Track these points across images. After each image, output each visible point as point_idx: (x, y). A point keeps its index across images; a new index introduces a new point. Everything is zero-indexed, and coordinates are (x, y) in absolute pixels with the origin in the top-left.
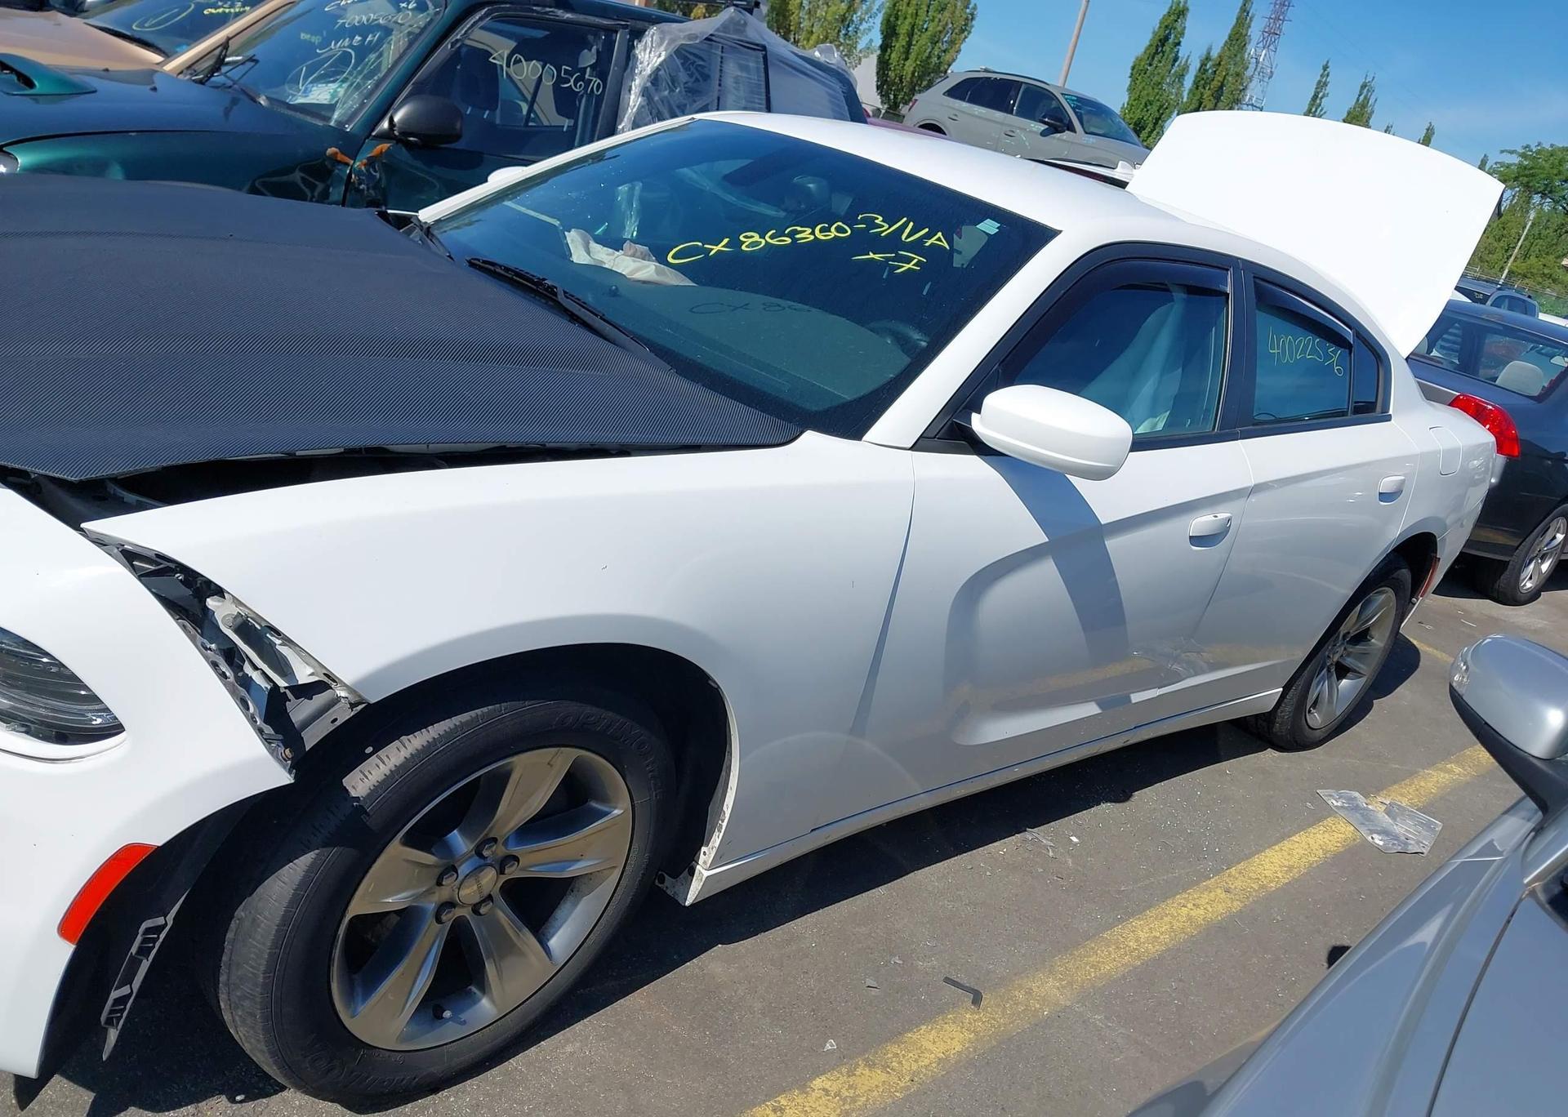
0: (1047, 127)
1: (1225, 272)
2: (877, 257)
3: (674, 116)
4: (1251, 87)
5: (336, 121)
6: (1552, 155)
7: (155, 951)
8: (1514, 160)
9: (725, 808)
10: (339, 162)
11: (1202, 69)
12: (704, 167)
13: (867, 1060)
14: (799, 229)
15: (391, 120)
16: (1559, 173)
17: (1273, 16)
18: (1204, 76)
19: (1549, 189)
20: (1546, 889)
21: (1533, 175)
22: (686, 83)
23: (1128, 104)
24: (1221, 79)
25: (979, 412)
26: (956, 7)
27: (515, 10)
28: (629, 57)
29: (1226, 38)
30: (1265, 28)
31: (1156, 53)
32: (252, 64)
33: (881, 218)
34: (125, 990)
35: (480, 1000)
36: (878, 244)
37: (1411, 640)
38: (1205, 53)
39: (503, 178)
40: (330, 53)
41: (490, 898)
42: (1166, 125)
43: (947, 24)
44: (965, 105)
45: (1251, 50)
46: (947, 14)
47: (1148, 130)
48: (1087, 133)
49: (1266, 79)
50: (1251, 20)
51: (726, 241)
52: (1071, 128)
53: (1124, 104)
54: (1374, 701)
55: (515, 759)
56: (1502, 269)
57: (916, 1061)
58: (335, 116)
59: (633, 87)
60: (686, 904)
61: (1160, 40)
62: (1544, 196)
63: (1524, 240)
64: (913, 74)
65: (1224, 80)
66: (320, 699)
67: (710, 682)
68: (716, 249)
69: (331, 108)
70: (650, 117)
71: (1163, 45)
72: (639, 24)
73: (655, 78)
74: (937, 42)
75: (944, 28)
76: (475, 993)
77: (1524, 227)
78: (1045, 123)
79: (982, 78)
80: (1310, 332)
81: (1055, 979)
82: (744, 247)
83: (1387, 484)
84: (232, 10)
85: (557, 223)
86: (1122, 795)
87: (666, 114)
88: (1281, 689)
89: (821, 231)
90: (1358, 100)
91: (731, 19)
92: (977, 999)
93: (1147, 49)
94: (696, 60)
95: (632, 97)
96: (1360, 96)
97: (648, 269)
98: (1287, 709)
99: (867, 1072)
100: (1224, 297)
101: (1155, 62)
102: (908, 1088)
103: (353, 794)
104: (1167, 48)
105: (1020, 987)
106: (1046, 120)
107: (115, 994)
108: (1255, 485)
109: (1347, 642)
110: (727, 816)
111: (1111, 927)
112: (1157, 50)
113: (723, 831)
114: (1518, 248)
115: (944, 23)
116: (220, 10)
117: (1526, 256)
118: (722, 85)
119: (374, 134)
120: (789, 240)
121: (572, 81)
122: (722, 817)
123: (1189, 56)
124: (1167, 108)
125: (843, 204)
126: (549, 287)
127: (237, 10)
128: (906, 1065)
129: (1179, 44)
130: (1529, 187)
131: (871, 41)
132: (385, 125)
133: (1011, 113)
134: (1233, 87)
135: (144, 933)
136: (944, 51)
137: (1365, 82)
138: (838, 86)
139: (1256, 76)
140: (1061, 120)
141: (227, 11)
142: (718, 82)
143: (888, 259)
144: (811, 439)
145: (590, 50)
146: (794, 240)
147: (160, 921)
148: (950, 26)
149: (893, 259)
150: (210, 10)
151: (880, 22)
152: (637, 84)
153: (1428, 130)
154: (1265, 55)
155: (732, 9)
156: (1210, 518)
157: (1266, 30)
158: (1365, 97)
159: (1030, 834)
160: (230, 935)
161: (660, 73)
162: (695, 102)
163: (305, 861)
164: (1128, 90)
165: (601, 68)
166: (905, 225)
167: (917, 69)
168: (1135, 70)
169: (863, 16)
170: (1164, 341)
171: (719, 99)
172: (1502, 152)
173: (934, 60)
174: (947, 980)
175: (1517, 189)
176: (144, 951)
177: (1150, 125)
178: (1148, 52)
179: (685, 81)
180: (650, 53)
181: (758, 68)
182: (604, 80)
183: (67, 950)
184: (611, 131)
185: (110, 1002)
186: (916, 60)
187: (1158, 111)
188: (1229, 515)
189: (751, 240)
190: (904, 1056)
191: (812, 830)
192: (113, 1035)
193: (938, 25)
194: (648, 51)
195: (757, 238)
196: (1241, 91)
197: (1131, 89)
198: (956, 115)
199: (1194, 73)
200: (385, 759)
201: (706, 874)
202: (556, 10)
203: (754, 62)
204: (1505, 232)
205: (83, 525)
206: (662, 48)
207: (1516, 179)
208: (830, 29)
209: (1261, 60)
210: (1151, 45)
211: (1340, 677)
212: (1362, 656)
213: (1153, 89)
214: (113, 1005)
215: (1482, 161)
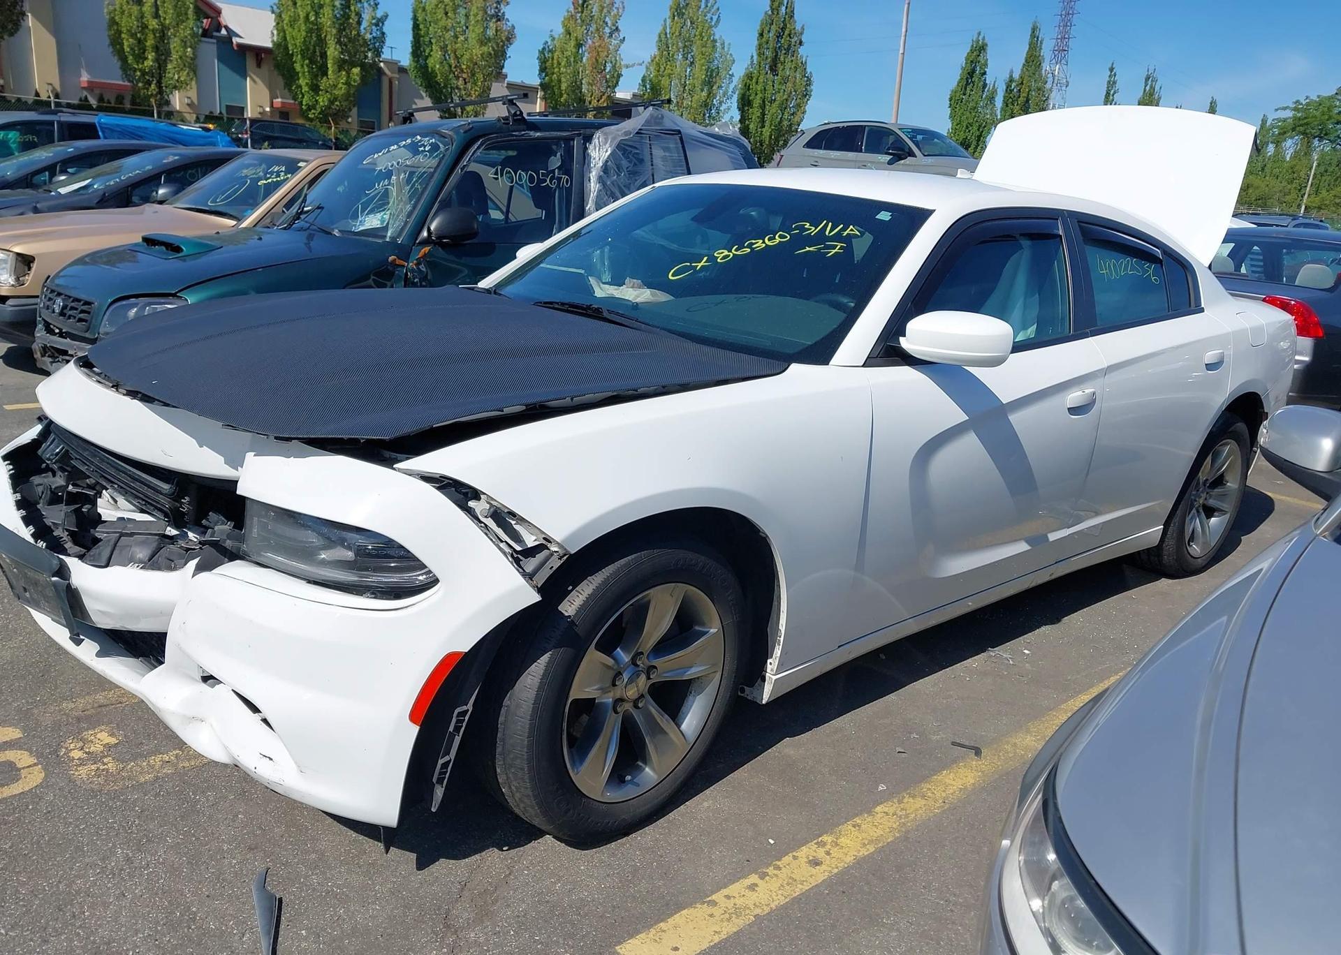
0: (892, 157)
1: (1056, 221)
2: (811, 249)
3: (624, 195)
4: (1052, 98)
5: (390, 238)
6: (1320, 105)
7: (463, 728)
8: (1288, 114)
9: (780, 628)
10: (398, 265)
11: (1009, 90)
12: (650, 226)
13: (909, 794)
14: (754, 241)
15: (429, 229)
16: (1330, 118)
17: (1059, 37)
18: (1011, 95)
19: (1324, 132)
20: (1331, 534)
21: (1307, 124)
22: (627, 168)
23: (952, 129)
24: (1026, 95)
25: (904, 335)
26: (796, 78)
27: (501, 137)
28: (585, 156)
29: (1023, 61)
30: (1055, 47)
31: (967, 84)
32: (320, 210)
33: (808, 224)
34: (447, 758)
35: (644, 769)
36: (811, 240)
37: (1266, 493)
38: (1008, 76)
39: (526, 253)
40: (376, 192)
41: (642, 696)
42: (987, 140)
43: (791, 93)
44: (822, 152)
45: (1046, 66)
46: (789, 85)
47: (973, 146)
48: (925, 156)
49: (1064, 88)
50: (1041, 43)
51: (705, 259)
52: (911, 154)
53: (949, 130)
54: (1242, 538)
55: (651, 591)
56: (1299, 206)
57: (944, 791)
58: (389, 234)
59: (592, 178)
60: (763, 703)
61: (969, 73)
62: (1321, 139)
63: (1313, 179)
64: (770, 137)
65: (1028, 95)
66: (541, 556)
67: (761, 534)
68: (700, 265)
69: (386, 228)
70: (606, 197)
71: (972, 77)
72: (588, 131)
73: (605, 169)
74: (786, 108)
75: (789, 96)
76: (641, 766)
77: (1311, 169)
78: (891, 154)
79: (832, 129)
80: (1128, 255)
81: (1031, 736)
82: (719, 260)
83: (1210, 357)
84: (278, 179)
85: (583, 272)
86: (1054, 617)
87: (618, 194)
88: (1162, 527)
89: (769, 240)
90: (1145, 90)
91: (651, 116)
92: (978, 752)
93: (959, 82)
94: (632, 150)
95: (592, 185)
96: (1145, 87)
97: (646, 294)
98: (1170, 543)
99: (911, 800)
100: (1059, 239)
101: (968, 91)
102: (943, 807)
103: (566, 614)
104: (975, 79)
105: (1008, 743)
106: (891, 151)
107: (441, 762)
108: (1108, 367)
109: (1208, 487)
110: (783, 632)
111: (1066, 701)
112: (968, 81)
113: (781, 644)
114: (1309, 186)
115: (789, 92)
116: (270, 180)
117: (1317, 192)
118: (654, 164)
119: (417, 242)
120: (749, 250)
121: (548, 181)
122: (779, 635)
123: (995, 82)
124: (985, 127)
125: (777, 221)
126: (596, 309)
127: (282, 178)
128: (938, 795)
129: (985, 73)
130: (1306, 134)
131: (732, 117)
132: (425, 234)
133: (861, 151)
134: (1038, 99)
135: (457, 716)
136: (793, 114)
137: (1148, 75)
138: (736, 150)
139: (1055, 87)
140: (903, 150)
141: (275, 180)
142: (650, 163)
143: (820, 249)
144: (795, 368)
145: (556, 156)
146: (752, 250)
147: (465, 708)
148: (794, 93)
149: (823, 248)
150: (262, 182)
151: (736, 101)
152: (593, 175)
153: (1211, 103)
154: (1059, 69)
155: (651, 108)
156: (1080, 393)
157: (1056, 49)
158: (1151, 87)
159: (992, 652)
160: (501, 719)
161: (608, 164)
162: (636, 180)
163: (545, 658)
164: (950, 117)
165: (566, 168)
166: (826, 225)
167: (773, 133)
168: (953, 101)
169: (721, 99)
170: (1021, 280)
171: (653, 175)
172: (1277, 110)
173: (785, 123)
174: (954, 744)
175: (1297, 137)
176: (457, 729)
177: (974, 143)
178: (960, 84)
179: (627, 166)
180: (599, 150)
181: (677, 148)
182: (571, 178)
183: (415, 729)
184: (581, 215)
185: (439, 766)
186: (771, 126)
187: (978, 130)
188: (1093, 390)
189: (722, 255)
190: (935, 789)
191: (839, 647)
192: (439, 792)
193: (784, 95)
194: (597, 149)
195: (726, 253)
196: (1044, 101)
197: (952, 117)
198: (817, 162)
199: (1003, 94)
200: (582, 592)
201: (774, 678)
202: (529, 132)
203: (673, 143)
204: (1295, 175)
205: (395, 466)
206: (608, 145)
207: (1293, 129)
208: (697, 115)
209: (1056, 73)
210: (962, 79)
211: (1209, 516)
212: (1222, 497)
213: (970, 113)
214: (441, 769)
215: (1262, 120)
